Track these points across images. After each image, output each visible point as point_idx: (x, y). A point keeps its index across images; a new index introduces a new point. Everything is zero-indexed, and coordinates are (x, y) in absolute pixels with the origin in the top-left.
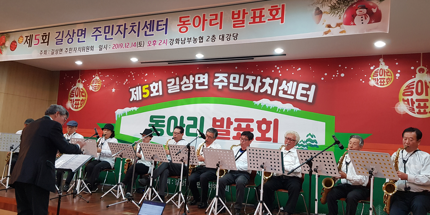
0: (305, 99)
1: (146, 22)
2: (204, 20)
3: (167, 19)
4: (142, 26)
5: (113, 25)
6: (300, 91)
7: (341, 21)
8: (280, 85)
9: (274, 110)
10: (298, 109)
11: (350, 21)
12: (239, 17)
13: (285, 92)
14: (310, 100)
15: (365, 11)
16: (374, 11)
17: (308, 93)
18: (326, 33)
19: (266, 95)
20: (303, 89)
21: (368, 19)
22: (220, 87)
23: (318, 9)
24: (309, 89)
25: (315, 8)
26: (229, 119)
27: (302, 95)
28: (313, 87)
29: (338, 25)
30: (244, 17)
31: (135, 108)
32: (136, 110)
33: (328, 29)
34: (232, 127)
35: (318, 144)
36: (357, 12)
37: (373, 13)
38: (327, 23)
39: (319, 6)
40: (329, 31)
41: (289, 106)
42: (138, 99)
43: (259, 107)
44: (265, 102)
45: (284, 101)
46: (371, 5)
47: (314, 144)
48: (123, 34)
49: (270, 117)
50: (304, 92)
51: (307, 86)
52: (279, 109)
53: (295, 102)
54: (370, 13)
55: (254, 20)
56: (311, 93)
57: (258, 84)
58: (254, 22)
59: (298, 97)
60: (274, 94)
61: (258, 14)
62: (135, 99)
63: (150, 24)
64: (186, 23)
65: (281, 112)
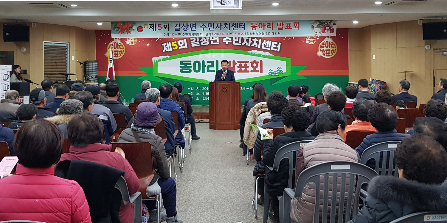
0: (276, 50)
1: (233, 24)
2: (264, 25)
3: (245, 23)
4: (231, 25)
5: (213, 24)
6: (273, 46)
7: (320, 31)
8: (262, 42)
9: (260, 55)
10: (272, 55)
11: (324, 31)
12: (280, 26)
13: (265, 46)
14: (278, 51)
15: (328, 28)
16: (332, 28)
17: (277, 47)
18: (315, 35)
19: (254, 48)
20: (275, 44)
21: (330, 31)
22: (227, 43)
23: (312, 25)
24: (277, 45)
25: (311, 25)
26: (234, 61)
27: (274, 48)
28: (280, 44)
29: (320, 32)
30: (282, 26)
31: (168, 56)
32: (169, 58)
33: (316, 34)
34: (236, 66)
35: (283, 72)
36: (326, 28)
37: (331, 29)
38: (316, 31)
39: (313, 24)
40: (317, 34)
41: (268, 54)
42: (169, 51)
43: (251, 54)
44: (254, 51)
45: (265, 51)
46: (331, 26)
47: (281, 72)
48: (220, 28)
49: (258, 59)
50: (275, 46)
51: (277, 43)
52: (262, 55)
53: (271, 51)
54: (330, 29)
55: (287, 27)
56: (279, 47)
57: (250, 42)
58: (287, 28)
59: (272, 49)
60: (259, 47)
61: (289, 25)
62: (167, 51)
63: (236, 25)
64: (255, 26)
65: (264, 56)
